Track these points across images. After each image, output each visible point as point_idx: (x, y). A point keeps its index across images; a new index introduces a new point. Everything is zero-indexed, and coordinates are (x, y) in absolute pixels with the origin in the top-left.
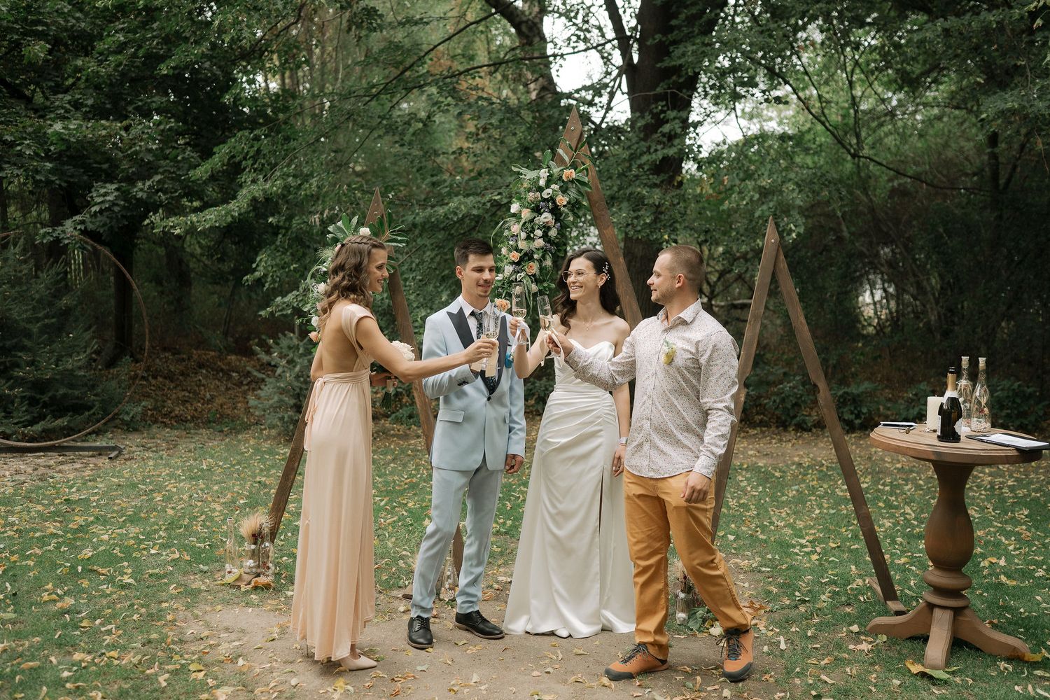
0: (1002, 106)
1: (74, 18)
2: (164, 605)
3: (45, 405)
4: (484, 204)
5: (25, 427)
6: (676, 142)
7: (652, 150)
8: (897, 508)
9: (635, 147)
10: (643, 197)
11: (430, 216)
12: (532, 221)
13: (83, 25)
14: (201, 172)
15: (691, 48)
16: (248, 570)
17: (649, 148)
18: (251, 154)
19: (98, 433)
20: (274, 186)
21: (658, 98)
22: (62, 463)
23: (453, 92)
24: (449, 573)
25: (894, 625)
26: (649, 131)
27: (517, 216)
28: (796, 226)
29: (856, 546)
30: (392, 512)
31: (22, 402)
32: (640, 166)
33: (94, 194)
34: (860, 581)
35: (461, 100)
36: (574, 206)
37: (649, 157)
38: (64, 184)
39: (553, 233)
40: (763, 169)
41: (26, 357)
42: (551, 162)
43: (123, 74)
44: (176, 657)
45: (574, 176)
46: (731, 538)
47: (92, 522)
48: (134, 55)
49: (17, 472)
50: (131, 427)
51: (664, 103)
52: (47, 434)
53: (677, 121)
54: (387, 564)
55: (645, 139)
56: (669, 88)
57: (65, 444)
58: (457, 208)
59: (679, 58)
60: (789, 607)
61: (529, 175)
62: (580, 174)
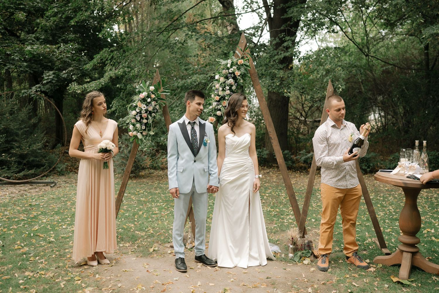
0: (432, 32)
1: (36, 2)
2: (67, 250)
3: (25, 164)
4: (207, 78)
5: (16, 174)
6: (290, 50)
7: (279, 54)
8: (386, 207)
9: (272, 52)
10: (276, 74)
11: (185, 83)
12: (224, 82)
13: (40, 5)
14: (89, 66)
15: (295, 9)
17: (278, 53)
18: (110, 58)
19: (47, 176)
20: (119, 72)
21: (282, 31)
22: (31, 189)
23: (194, 30)
24: (190, 236)
25: (385, 260)
26: (277, 46)
27: (218, 80)
28: (341, 86)
29: (368, 224)
30: (167, 209)
31: (15, 163)
32: (274, 61)
33: (44, 76)
34: (370, 240)
35: (198, 33)
36: (243, 76)
37: (278, 57)
38: (32, 72)
39: (234, 88)
40: (327, 61)
41: (16, 144)
42: (233, 57)
43: (56, 25)
44: (69, 274)
45: (243, 62)
46: (313, 220)
47: (40, 214)
48: (61, 17)
49: (12, 193)
50: (61, 173)
51: (284, 33)
52: (25, 177)
53: (290, 41)
54: (164, 232)
55: (276, 49)
56: (287, 27)
57: (33, 181)
58: (196, 80)
59: (291, 14)
60: (338, 251)
61: (223, 62)
62: (246, 62)
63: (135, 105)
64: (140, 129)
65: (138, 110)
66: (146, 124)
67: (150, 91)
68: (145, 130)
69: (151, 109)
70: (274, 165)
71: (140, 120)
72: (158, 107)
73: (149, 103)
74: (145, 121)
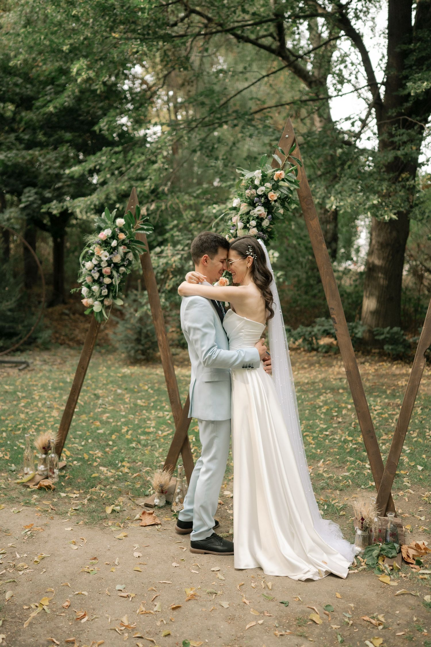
12: (248, 213)
16: (40, 473)
21: (393, 123)
27: (237, 209)
33: (23, 197)
36: (284, 201)
39: (265, 223)
42: (267, 166)
45: (283, 176)
51: (397, 125)
56: (401, 115)
61: (248, 175)
62: (290, 174)
63: (91, 251)
64: (98, 294)
65: (95, 262)
66: (109, 287)
67: (117, 227)
68: (107, 296)
69: (117, 259)
70: (373, 351)
71: (99, 278)
72: (130, 256)
73: (115, 248)
74: (107, 281)
